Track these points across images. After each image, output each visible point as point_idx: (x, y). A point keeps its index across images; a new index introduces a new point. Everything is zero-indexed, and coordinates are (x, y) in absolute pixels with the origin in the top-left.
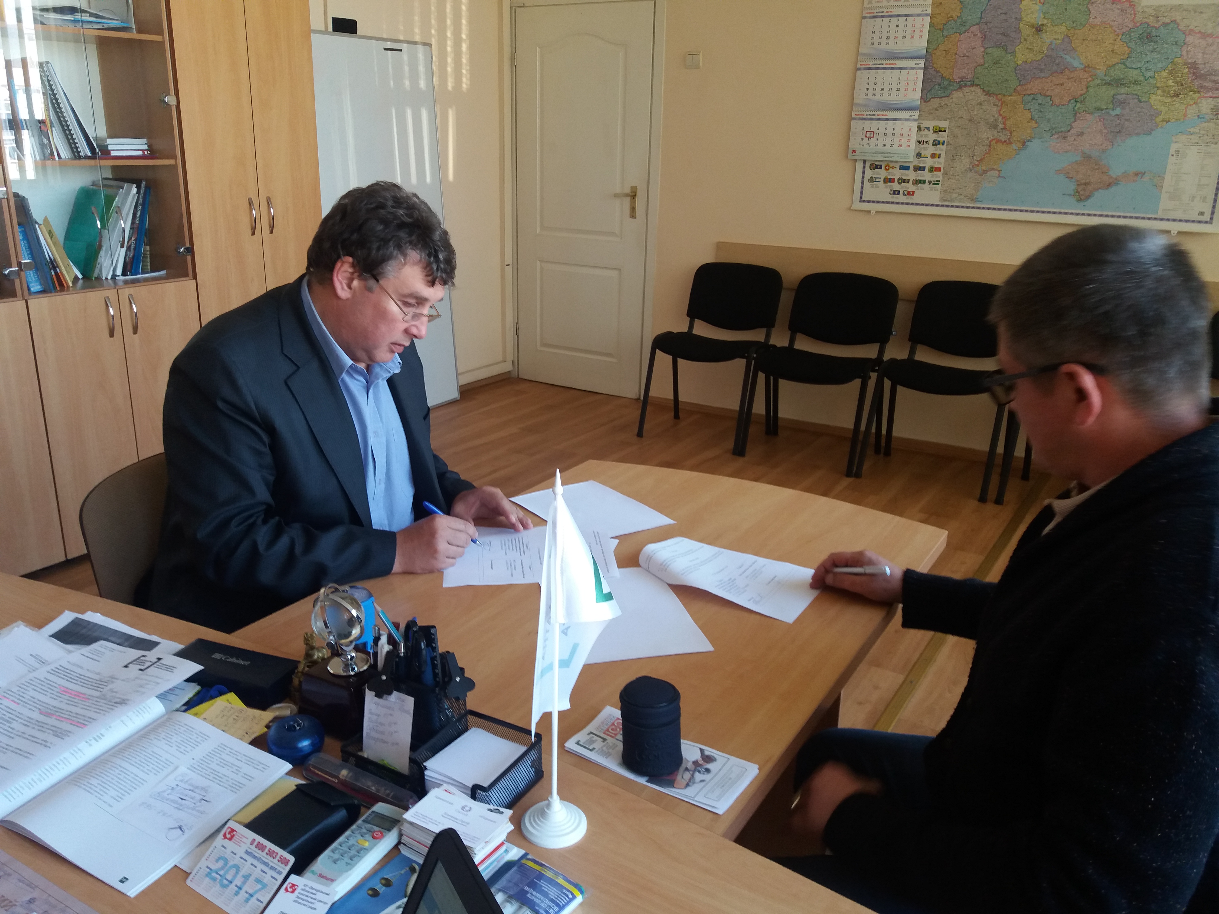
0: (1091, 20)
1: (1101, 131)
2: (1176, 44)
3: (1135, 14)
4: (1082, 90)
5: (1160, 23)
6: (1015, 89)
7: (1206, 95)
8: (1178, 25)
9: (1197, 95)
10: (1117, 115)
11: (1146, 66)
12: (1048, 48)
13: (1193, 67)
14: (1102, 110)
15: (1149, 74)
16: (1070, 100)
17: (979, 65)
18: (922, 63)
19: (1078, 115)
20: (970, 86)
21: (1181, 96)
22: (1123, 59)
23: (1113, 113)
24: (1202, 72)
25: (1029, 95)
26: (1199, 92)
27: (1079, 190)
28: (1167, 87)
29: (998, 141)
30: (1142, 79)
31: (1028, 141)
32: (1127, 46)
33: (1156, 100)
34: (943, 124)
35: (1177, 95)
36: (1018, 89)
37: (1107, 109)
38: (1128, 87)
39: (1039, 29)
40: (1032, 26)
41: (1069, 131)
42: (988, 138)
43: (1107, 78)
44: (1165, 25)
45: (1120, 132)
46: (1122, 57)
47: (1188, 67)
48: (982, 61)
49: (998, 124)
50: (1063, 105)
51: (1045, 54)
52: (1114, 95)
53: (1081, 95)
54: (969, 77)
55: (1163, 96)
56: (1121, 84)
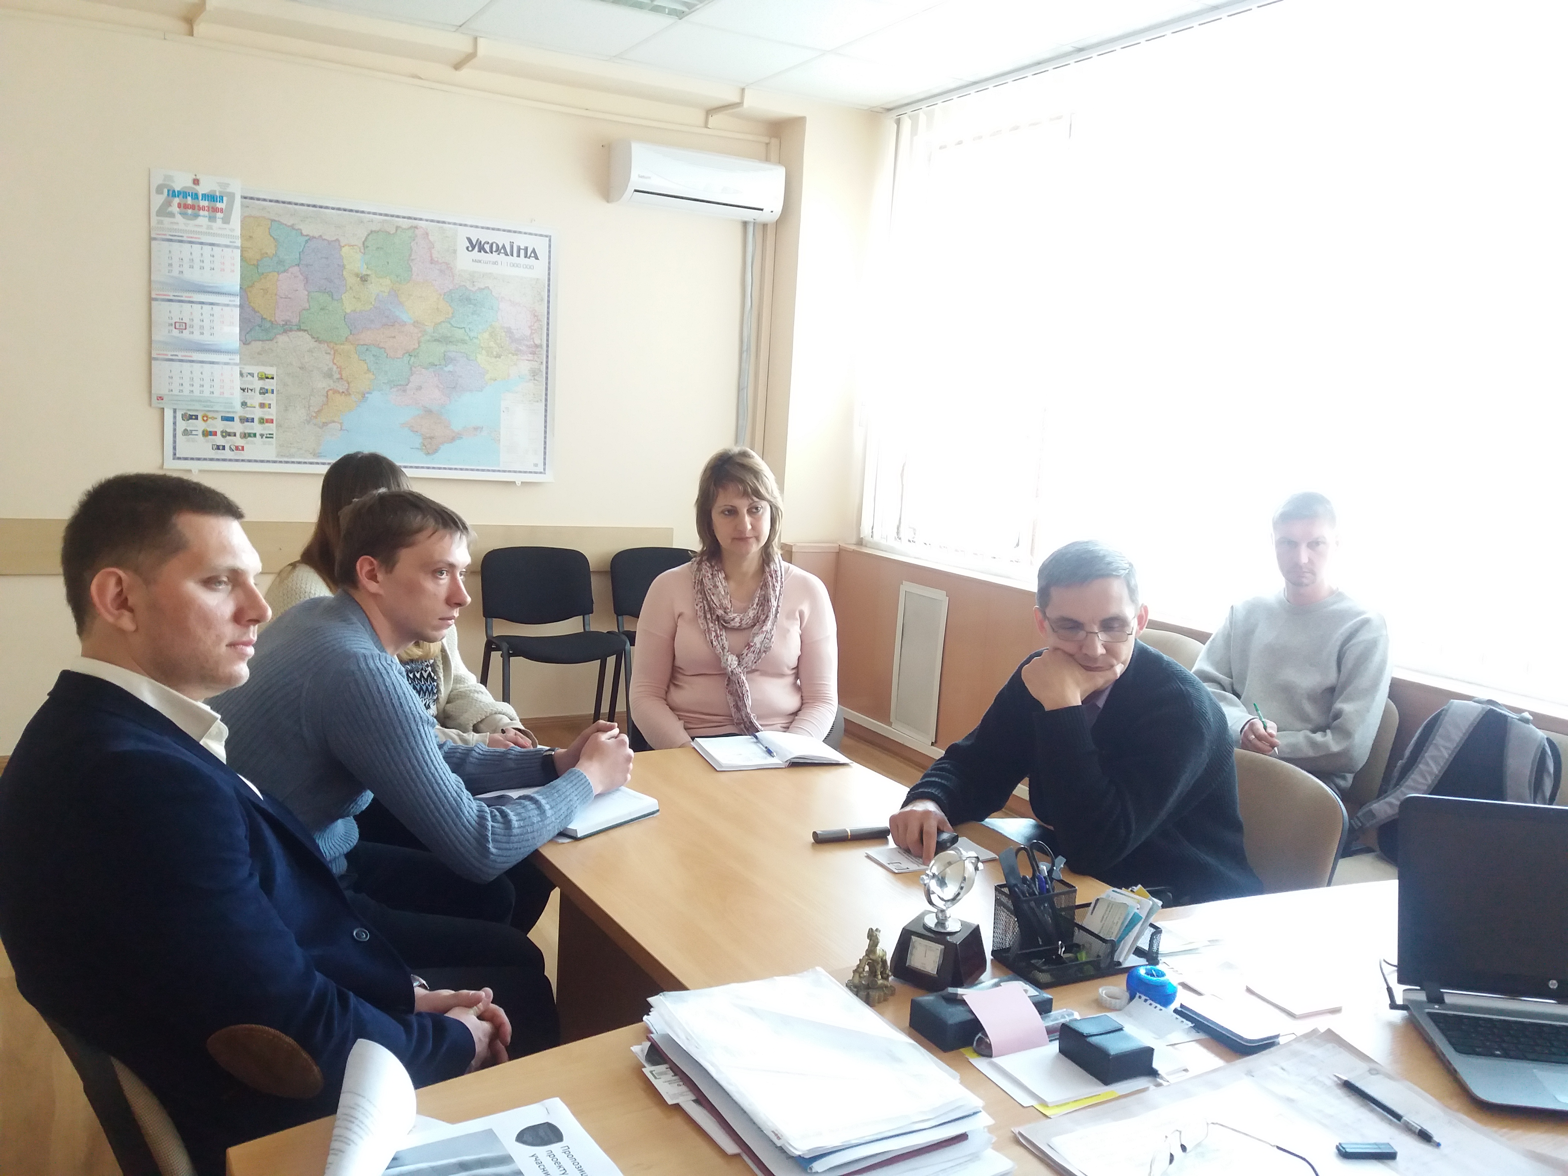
0: (414, 277)
1: (437, 386)
2: (492, 309)
3: (454, 276)
4: (414, 344)
5: (476, 288)
6: (346, 338)
7: (522, 358)
8: (491, 292)
9: (515, 357)
10: (449, 372)
11: (469, 326)
12: (375, 299)
13: (509, 331)
14: (436, 365)
15: (472, 334)
16: (404, 354)
17: (304, 310)
18: (237, 300)
19: (413, 369)
20: (295, 331)
21: (502, 357)
22: (448, 318)
23: (446, 369)
24: (516, 337)
25: (362, 345)
26: (517, 355)
27: (426, 444)
28: (490, 347)
29: (336, 392)
30: (467, 338)
31: (368, 393)
32: (450, 306)
33: (482, 358)
34: (270, 371)
35: (498, 356)
36: (351, 337)
37: (440, 365)
38: (456, 345)
39: (364, 279)
40: (357, 275)
41: (407, 385)
42: (324, 388)
43: (435, 335)
44: (481, 290)
45: (454, 387)
46: (447, 316)
47: (505, 332)
48: (307, 306)
49: (333, 374)
50: (397, 358)
51: (374, 305)
52: (445, 352)
53: (414, 349)
54: (295, 321)
55: (488, 355)
56: (450, 342)
